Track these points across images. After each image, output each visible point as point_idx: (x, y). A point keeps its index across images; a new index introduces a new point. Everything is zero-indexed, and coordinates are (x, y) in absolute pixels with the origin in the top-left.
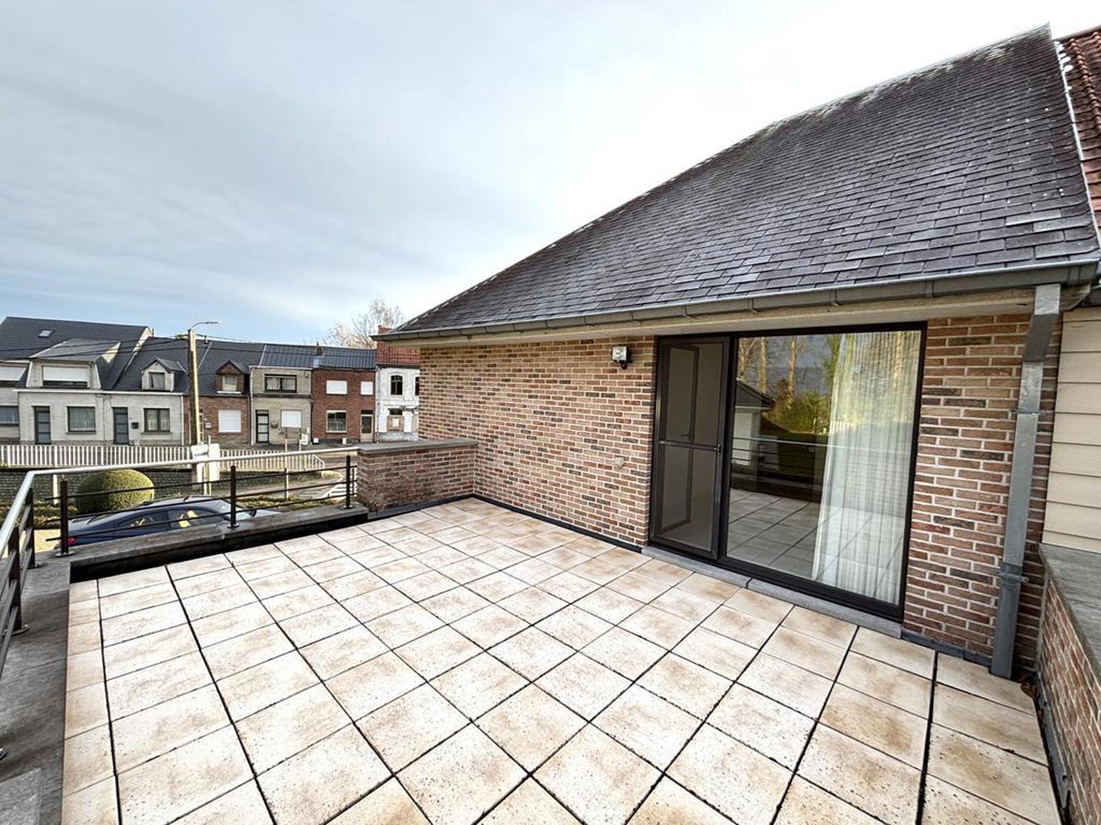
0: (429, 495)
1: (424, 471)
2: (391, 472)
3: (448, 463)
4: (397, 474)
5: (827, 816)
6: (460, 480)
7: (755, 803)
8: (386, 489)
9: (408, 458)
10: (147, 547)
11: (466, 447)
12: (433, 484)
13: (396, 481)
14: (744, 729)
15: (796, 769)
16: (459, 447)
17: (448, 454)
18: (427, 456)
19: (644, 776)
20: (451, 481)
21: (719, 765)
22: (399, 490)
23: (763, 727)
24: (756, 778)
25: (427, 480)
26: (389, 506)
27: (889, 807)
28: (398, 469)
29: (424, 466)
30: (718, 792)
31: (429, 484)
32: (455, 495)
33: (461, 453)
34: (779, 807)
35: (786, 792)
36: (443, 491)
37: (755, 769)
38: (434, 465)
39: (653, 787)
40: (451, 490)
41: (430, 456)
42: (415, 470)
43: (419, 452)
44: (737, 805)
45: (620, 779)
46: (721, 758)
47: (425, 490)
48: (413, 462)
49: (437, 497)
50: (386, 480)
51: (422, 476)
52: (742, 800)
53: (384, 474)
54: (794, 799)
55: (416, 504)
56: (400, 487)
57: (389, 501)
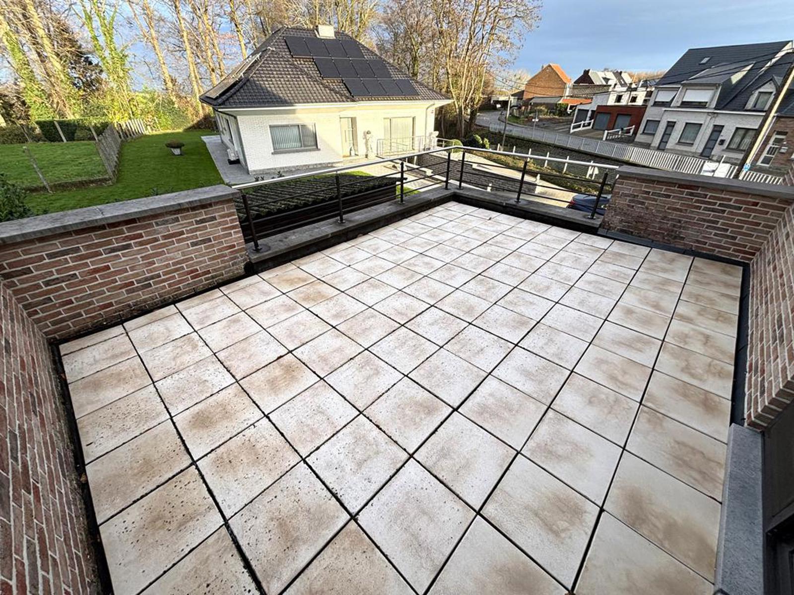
0: (675, 237)
1: (681, 210)
2: (636, 199)
3: (724, 211)
4: (643, 203)
5: (266, 463)
6: (735, 238)
7: (290, 421)
8: (625, 213)
9: (663, 190)
10: (482, 197)
11: (773, 199)
12: (687, 229)
13: (638, 209)
14: (349, 440)
15: (306, 462)
16: (754, 195)
17: (730, 200)
18: (692, 194)
19: (322, 369)
20: (716, 235)
21: (321, 410)
22: (639, 219)
23: (350, 455)
24: (305, 429)
25: (680, 221)
26: (622, 231)
27: (253, 521)
28: (646, 198)
29: (682, 205)
30: (302, 403)
31: (680, 227)
32: (715, 253)
33: (756, 204)
34: (282, 434)
35: (291, 445)
36: (698, 242)
37: (314, 432)
38: (700, 208)
39: (314, 372)
40: (711, 245)
41: (698, 195)
42: (667, 206)
43: (680, 186)
44: (292, 410)
45: (324, 359)
46: (326, 412)
47: (672, 231)
48: (669, 196)
49: (685, 244)
50: (628, 205)
51: (674, 215)
52: (293, 414)
53: (628, 198)
54: (284, 447)
55: (653, 241)
56: (641, 217)
57: (624, 226)
